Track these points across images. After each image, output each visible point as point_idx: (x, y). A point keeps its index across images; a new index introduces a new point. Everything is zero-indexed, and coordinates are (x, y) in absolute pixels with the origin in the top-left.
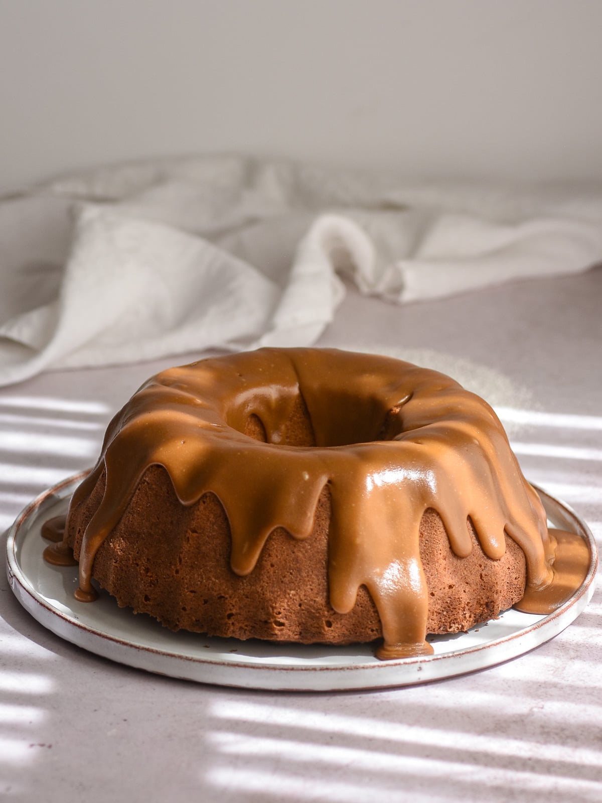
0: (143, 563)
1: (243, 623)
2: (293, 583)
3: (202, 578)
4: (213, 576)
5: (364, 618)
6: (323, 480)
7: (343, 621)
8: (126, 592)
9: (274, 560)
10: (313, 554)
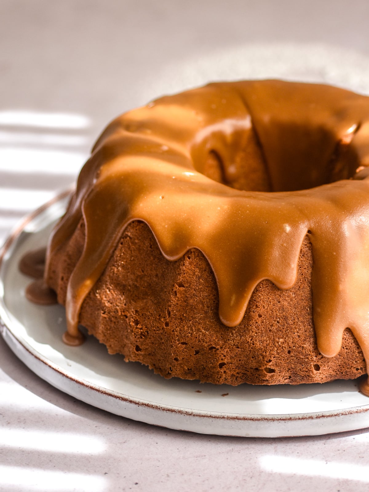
0: (131, 315)
1: (235, 371)
2: (281, 331)
3: (192, 330)
4: (203, 327)
5: (349, 359)
6: (303, 230)
7: (329, 363)
8: (116, 341)
9: (261, 311)
10: (298, 302)
